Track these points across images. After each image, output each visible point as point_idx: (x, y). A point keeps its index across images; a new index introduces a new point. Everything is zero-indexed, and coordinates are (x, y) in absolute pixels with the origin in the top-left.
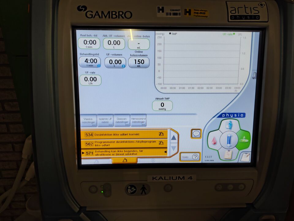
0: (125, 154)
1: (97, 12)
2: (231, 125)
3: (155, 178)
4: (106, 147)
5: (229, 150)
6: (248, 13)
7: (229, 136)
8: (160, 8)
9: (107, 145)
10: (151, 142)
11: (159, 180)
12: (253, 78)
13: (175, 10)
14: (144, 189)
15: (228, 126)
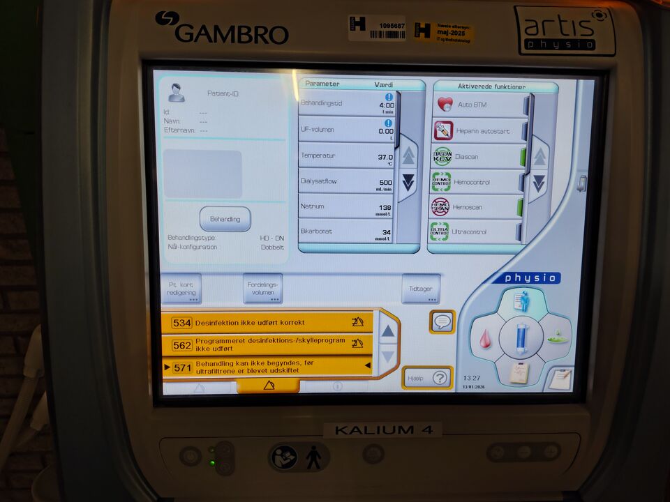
0: (268, 371)
1: (204, 27)
2: (525, 301)
3: (341, 430)
4: (223, 353)
5: (521, 361)
6: (568, 35)
7: (522, 327)
8: (356, 20)
9: (226, 349)
10: (332, 341)
11: (350, 433)
12: (580, 190)
13: (393, 26)
14: (315, 457)
15: (520, 303)
